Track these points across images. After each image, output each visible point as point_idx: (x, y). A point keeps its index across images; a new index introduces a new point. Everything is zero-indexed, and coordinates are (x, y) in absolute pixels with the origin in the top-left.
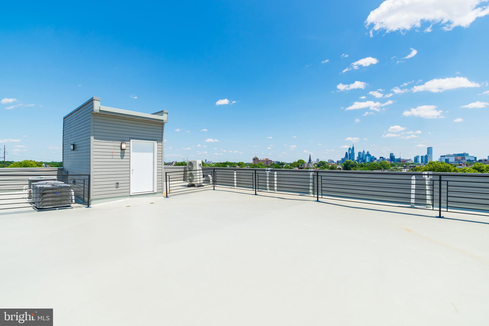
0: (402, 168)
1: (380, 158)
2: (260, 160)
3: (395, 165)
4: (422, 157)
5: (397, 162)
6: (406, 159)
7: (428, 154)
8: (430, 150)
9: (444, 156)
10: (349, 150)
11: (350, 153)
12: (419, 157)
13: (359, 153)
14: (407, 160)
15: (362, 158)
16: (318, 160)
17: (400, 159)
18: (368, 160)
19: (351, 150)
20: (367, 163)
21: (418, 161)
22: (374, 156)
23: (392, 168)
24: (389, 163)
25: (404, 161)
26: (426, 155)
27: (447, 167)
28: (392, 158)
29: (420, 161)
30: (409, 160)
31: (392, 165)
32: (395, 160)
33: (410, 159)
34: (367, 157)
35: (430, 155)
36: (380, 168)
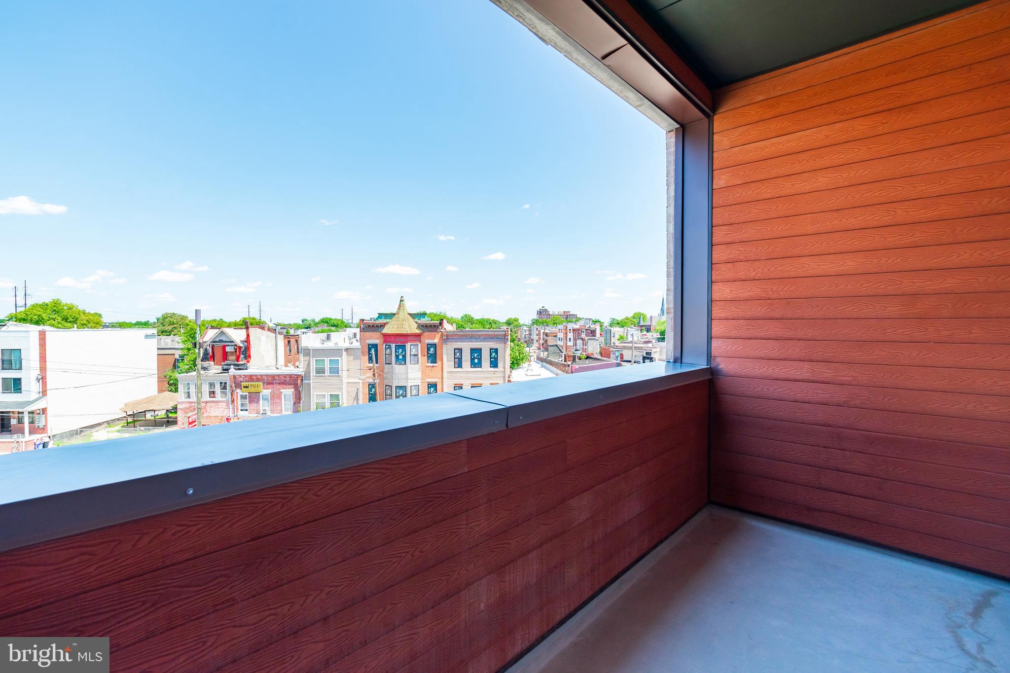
2: (551, 315)
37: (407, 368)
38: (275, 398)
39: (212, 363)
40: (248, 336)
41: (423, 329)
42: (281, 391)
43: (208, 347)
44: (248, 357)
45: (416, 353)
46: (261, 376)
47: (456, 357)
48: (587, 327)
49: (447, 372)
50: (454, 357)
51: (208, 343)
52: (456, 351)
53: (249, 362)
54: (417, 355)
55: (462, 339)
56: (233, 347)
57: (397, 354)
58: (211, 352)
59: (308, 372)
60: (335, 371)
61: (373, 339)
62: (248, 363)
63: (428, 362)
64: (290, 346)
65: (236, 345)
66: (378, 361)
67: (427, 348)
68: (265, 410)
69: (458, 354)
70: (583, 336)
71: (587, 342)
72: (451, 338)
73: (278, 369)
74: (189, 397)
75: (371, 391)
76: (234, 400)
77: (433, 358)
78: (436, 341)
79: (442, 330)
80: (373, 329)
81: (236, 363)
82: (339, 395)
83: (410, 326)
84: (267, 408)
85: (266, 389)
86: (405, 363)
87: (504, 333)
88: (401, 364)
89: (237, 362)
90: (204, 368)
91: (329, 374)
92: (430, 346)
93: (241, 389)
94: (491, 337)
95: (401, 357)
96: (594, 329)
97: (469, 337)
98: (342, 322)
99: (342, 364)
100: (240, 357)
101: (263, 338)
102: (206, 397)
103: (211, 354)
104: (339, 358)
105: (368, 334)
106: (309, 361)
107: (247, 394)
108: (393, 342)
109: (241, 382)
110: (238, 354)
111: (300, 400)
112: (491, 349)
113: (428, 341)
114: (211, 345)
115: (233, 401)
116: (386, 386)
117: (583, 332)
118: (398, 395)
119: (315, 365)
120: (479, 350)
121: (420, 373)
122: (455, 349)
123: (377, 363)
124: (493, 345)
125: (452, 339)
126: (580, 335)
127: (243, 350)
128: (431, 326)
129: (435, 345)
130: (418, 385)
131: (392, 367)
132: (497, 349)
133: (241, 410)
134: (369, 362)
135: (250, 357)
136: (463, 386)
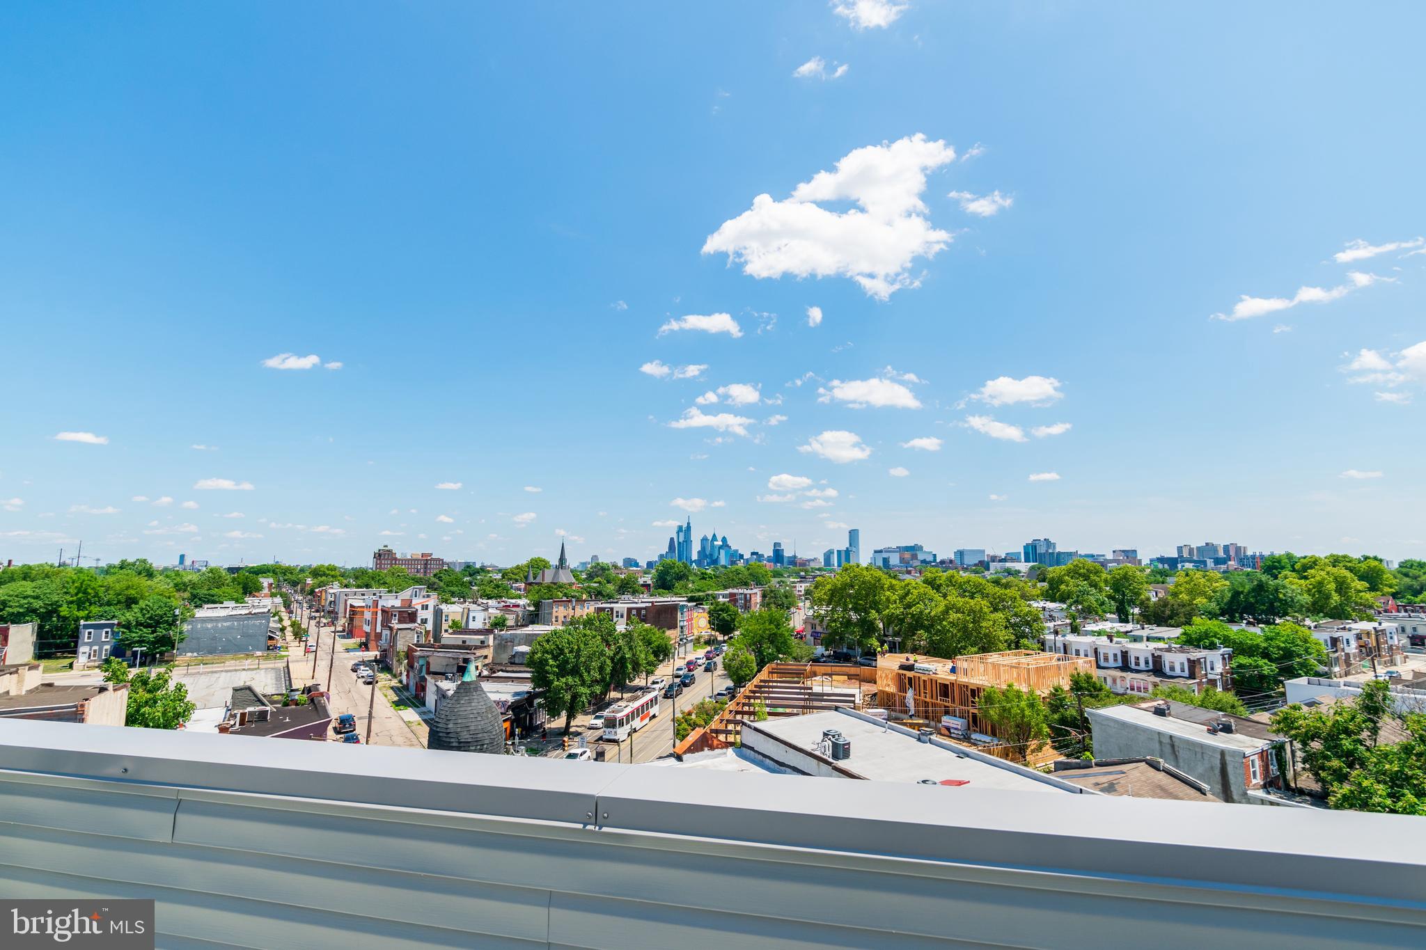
0: (796, 580)
1: (753, 554)
2: (399, 560)
3: (783, 572)
4: (839, 552)
5: (789, 564)
6: (809, 558)
7: (850, 545)
8: (853, 535)
9: (881, 551)
10: (678, 533)
11: (681, 540)
12: (833, 553)
13: (704, 540)
14: (809, 561)
15: (711, 555)
16: (594, 558)
17: (795, 557)
18: (723, 560)
19: (682, 531)
20: (720, 568)
21: (832, 563)
22: (737, 551)
23: (774, 581)
24: (769, 566)
25: (804, 563)
26: (847, 548)
27: (876, 577)
28: (778, 555)
29: (836, 564)
30: (813, 560)
31: (777, 574)
32: (785, 560)
33: (815, 559)
34: (722, 552)
35: (854, 549)
36: (745, 581)
70: (395, 622)
96: (416, 609)
117: (395, 616)
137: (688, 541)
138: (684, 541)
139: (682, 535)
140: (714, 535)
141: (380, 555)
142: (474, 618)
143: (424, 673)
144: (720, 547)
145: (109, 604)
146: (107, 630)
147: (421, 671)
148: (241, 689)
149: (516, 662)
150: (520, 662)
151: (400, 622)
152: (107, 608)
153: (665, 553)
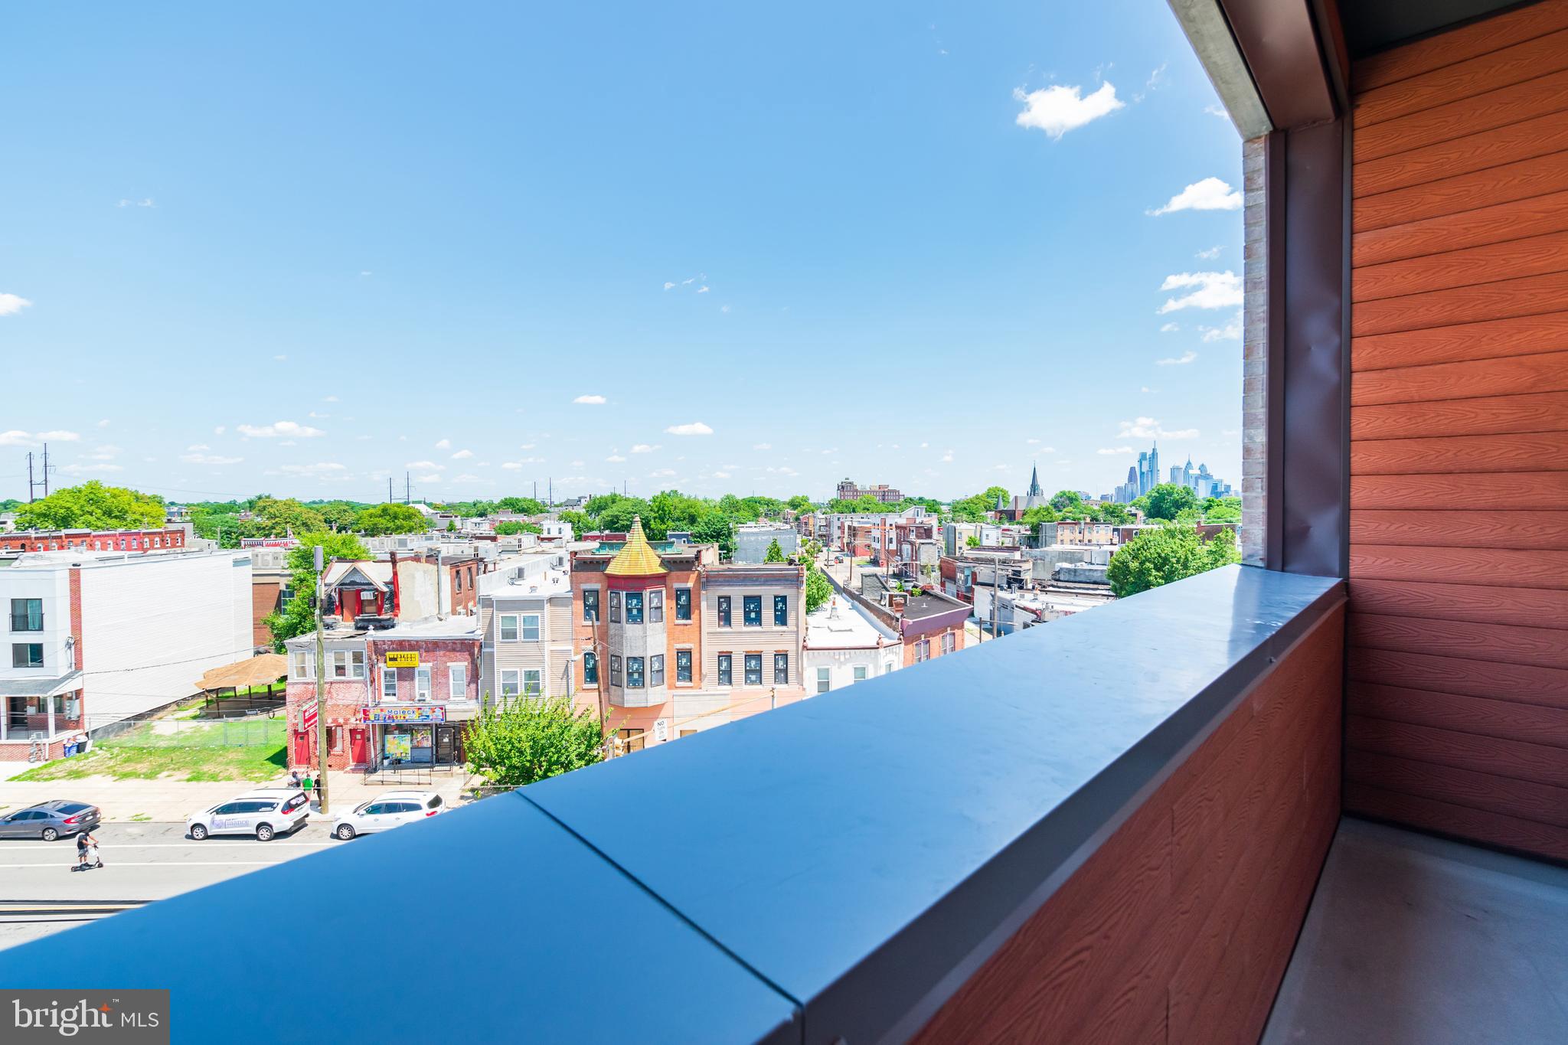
2: (860, 492)
10: (1140, 461)
11: (1143, 470)
13: (1175, 469)
18: (1203, 491)
19: (1146, 459)
22: (1220, 481)
34: (1201, 482)
37: (645, 629)
38: (439, 677)
39: (339, 617)
40: (395, 574)
41: (669, 566)
42: (449, 664)
43: (333, 594)
44: (395, 607)
45: (659, 605)
46: (417, 642)
47: (721, 609)
48: (917, 522)
49: (708, 633)
50: (719, 610)
51: (333, 587)
52: (721, 600)
53: (397, 616)
54: (661, 608)
55: (731, 582)
56: (372, 593)
57: (630, 606)
58: (337, 600)
59: (489, 635)
60: (532, 634)
61: (591, 582)
62: (396, 618)
63: (677, 618)
64: (460, 578)
65: (377, 590)
66: (600, 617)
67: (675, 596)
68: (423, 695)
69: (724, 606)
70: (912, 537)
71: (919, 548)
72: (713, 579)
73: (441, 620)
74: (304, 675)
75: (589, 664)
76: (374, 679)
77: (685, 612)
78: (690, 585)
79: (699, 569)
80: (591, 565)
81: (377, 617)
82: (538, 671)
83: (648, 562)
84: (426, 692)
85: (424, 662)
86: (642, 621)
87: (797, 572)
88: (635, 622)
89: (379, 615)
90: (327, 625)
91: (522, 639)
92: (679, 594)
93: (385, 662)
94: (778, 578)
95: (635, 612)
96: (930, 526)
97: (742, 578)
98: (536, 505)
99: (543, 623)
100: (383, 608)
101: (419, 575)
102: (331, 675)
103: (337, 604)
104: (539, 615)
105: (583, 575)
106: (492, 618)
107: (395, 669)
108: (623, 589)
109: (386, 651)
110: (380, 602)
111: (478, 679)
112: (775, 597)
113: (677, 585)
114: (337, 590)
115: (373, 681)
116: (612, 656)
117: (913, 531)
118: (631, 671)
119: (500, 625)
120: (758, 599)
121: (665, 635)
122: (719, 598)
123: (597, 619)
124: (779, 590)
125: (716, 581)
126: (908, 537)
127: (387, 596)
128: (681, 562)
129: (688, 591)
130: (663, 655)
131: (622, 627)
132: (785, 597)
133: (386, 695)
134: (585, 619)
135: (398, 606)
136: (733, 655)
137: (1153, 470)
138: (1148, 471)
139: (1145, 464)
140: (1189, 463)
141: (843, 487)
142: (987, 535)
143: (969, 584)
144: (1197, 478)
145: (678, 519)
146: (684, 539)
147: (966, 581)
148: (870, 576)
149: (1062, 579)
150: (1066, 579)
151: (918, 537)
152: (678, 523)
153: (1123, 485)
